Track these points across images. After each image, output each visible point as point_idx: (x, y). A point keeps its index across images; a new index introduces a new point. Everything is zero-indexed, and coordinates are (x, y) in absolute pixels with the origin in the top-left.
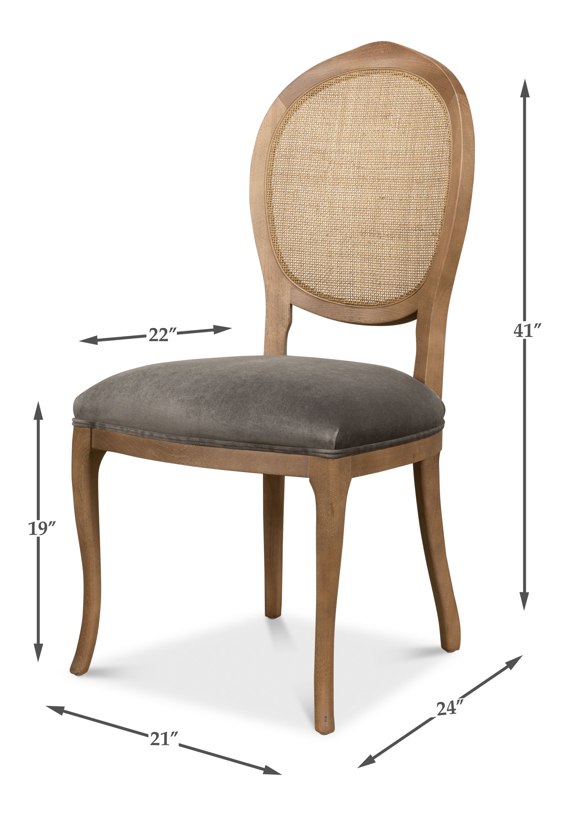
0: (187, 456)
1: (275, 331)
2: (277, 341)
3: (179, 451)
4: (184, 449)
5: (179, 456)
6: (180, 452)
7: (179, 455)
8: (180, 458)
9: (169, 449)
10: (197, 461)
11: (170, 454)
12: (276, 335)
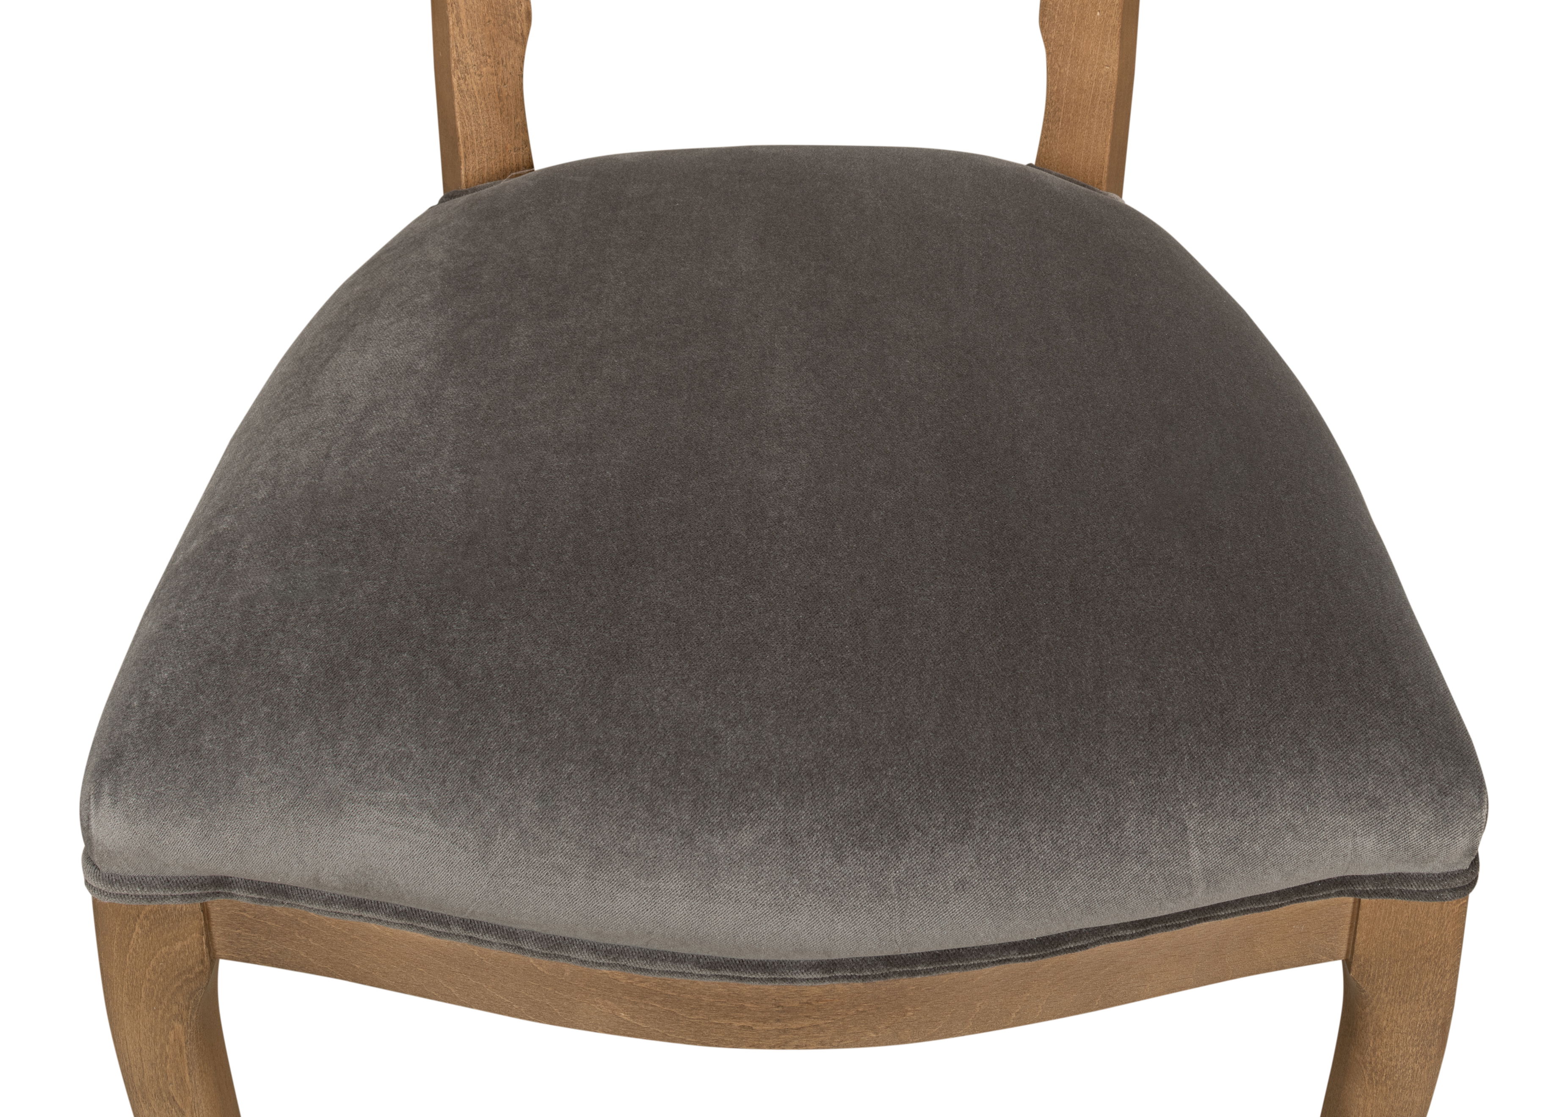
0: (820, 1022)
1: (489, 60)
2: (500, 92)
3: (780, 1009)
4: (805, 1000)
5: (779, 1025)
6: (781, 1012)
7: (778, 1020)
8: (785, 1031)
9: (719, 1004)
10: (874, 1029)
11: (724, 1021)
12: (492, 74)
